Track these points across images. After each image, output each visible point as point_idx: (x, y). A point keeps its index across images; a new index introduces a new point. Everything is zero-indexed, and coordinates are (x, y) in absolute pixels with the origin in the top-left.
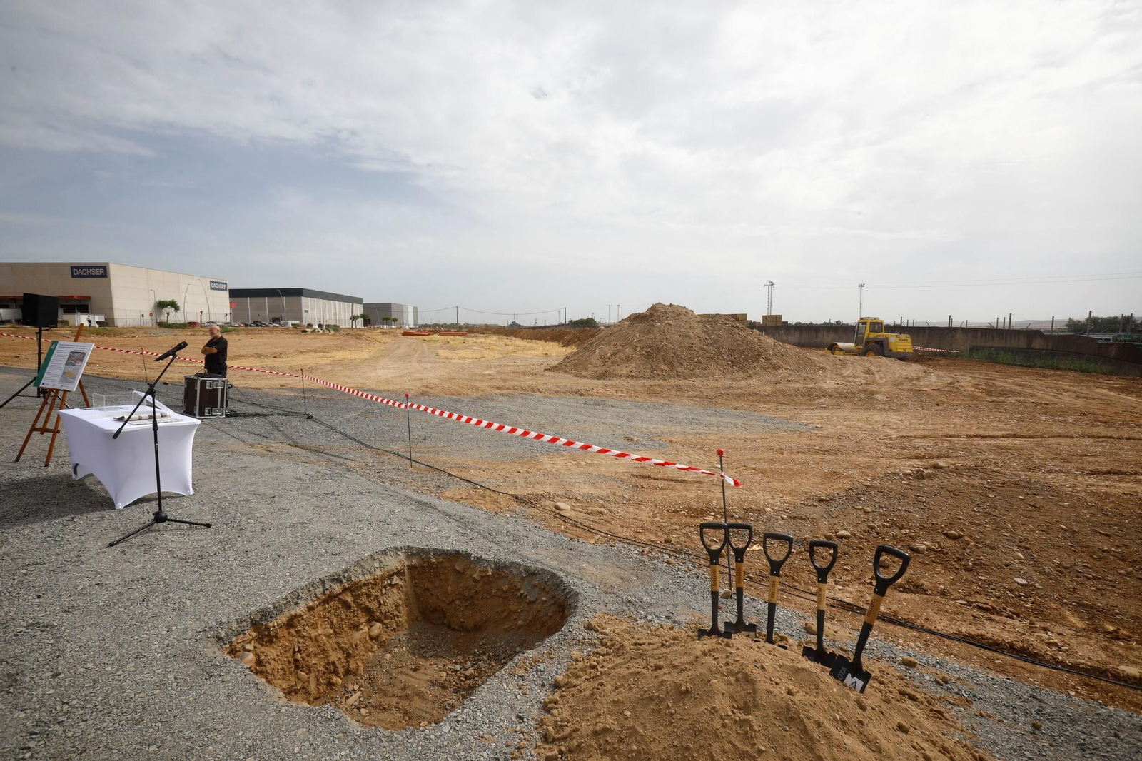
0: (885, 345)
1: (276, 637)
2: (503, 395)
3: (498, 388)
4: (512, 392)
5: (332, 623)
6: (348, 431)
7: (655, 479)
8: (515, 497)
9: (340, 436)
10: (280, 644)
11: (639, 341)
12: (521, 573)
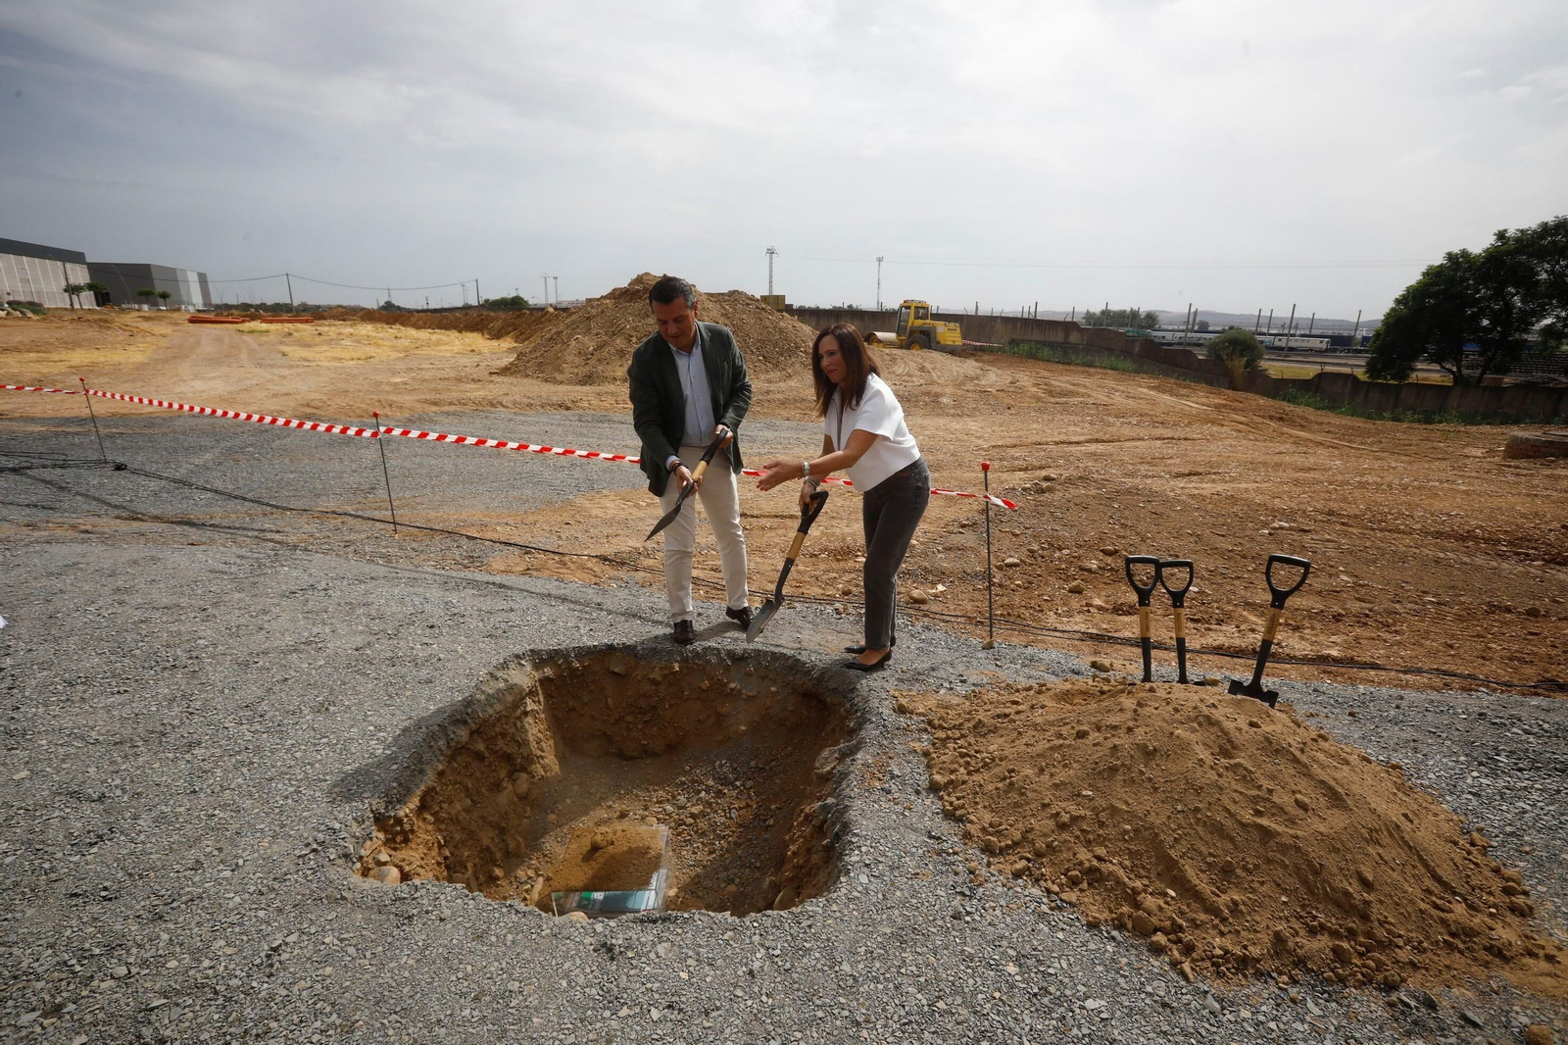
0: (932, 336)
1: (412, 831)
2: (448, 414)
3: (435, 403)
4: (459, 408)
5: (467, 789)
6: (219, 485)
7: (753, 516)
8: (604, 559)
9: (209, 495)
10: (419, 841)
11: (635, 328)
12: (722, 660)
